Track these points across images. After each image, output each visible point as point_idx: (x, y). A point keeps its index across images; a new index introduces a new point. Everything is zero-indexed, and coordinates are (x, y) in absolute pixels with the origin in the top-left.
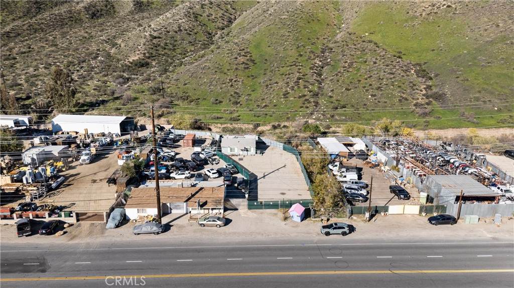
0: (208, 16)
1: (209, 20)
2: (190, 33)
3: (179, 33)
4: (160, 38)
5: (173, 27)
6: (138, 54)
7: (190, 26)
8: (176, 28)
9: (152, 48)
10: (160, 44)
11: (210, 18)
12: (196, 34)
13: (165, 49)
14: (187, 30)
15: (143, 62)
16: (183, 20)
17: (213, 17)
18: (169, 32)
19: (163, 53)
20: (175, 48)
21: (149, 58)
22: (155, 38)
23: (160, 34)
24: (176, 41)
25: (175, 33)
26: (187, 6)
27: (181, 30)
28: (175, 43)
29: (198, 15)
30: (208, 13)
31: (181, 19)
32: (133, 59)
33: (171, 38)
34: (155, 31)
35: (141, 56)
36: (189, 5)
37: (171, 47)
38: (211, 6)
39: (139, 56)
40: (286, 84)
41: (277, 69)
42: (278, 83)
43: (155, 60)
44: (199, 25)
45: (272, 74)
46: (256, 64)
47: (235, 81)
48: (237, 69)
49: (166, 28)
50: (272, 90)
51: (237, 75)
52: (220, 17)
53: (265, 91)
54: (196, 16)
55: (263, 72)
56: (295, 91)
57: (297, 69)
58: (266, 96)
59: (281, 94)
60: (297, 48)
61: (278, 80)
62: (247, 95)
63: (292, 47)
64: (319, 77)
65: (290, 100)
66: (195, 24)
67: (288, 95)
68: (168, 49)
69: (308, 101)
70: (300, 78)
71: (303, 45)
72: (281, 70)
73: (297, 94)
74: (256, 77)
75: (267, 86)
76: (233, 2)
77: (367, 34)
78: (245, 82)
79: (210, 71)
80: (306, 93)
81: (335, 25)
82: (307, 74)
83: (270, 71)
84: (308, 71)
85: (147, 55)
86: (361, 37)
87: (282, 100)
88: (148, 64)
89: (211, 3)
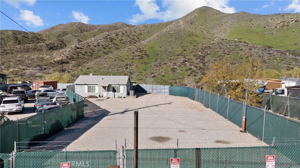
0: (120, 40)
1: (121, 42)
2: (106, 47)
3: (97, 47)
4: (82, 49)
5: (93, 43)
7: (107, 44)
8: (96, 44)
9: (74, 54)
10: (81, 52)
11: (122, 41)
12: (110, 48)
13: (84, 55)
14: (103, 46)
15: (65, 61)
16: (102, 40)
17: (124, 41)
18: (90, 46)
19: (82, 57)
20: (93, 55)
21: (70, 59)
22: (79, 48)
23: (83, 46)
24: (94, 51)
25: (94, 47)
26: (106, 34)
27: (99, 46)
28: (93, 53)
29: (113, 39)
30: (120, 39)
31: (100, 40)
32: (57, 59)
33: (91, 49)
34: (80, 45)
35: (65, 58)
36: (107, 34)
37: (89, 54)
38: (123, 35)
39: (63, 58)
40: (173, 64)
41: (166, 57)
42: (166, 64)
43: (74, 61)
44: (113, 44)
45: (162, 60)
46: (149, 56)
47: (130, 65)
48: (133, 58)
49: (88, 44)
50: (161, 67)
51: (133, 62)
52: (128, 41)
53: (155, 69)
54: (111, 40)
55: (155, 60)
56: (182, 67)
57: (183, 57)
58: (155, 71)
59: (169, 69)
60: (182, 47)
61: (166, 63)
62: (139, 73)
63: (178, 47)
64: (202, 61)
65: (177, 72)
66: (110, 43)
67: (175, 70)
68: (87, 55)
69: (195, 72)
70: (186, 61)
71: (186, 46)
72: (170, 58)
73: (184, 69)
74: (148, 63)
75: (157, 66)
76: (138, 35)
77: (236, 39)
78: (138, 66)
79: (111, 60)
80: (192, 68)
81: (209, 39)
82: (192, 59)
83: (160, 59)
84: (193, 57)
85: (70, 57)
86: (232, 41)
87: (170, 72)
88: (68, 63)
89: (123, 34)
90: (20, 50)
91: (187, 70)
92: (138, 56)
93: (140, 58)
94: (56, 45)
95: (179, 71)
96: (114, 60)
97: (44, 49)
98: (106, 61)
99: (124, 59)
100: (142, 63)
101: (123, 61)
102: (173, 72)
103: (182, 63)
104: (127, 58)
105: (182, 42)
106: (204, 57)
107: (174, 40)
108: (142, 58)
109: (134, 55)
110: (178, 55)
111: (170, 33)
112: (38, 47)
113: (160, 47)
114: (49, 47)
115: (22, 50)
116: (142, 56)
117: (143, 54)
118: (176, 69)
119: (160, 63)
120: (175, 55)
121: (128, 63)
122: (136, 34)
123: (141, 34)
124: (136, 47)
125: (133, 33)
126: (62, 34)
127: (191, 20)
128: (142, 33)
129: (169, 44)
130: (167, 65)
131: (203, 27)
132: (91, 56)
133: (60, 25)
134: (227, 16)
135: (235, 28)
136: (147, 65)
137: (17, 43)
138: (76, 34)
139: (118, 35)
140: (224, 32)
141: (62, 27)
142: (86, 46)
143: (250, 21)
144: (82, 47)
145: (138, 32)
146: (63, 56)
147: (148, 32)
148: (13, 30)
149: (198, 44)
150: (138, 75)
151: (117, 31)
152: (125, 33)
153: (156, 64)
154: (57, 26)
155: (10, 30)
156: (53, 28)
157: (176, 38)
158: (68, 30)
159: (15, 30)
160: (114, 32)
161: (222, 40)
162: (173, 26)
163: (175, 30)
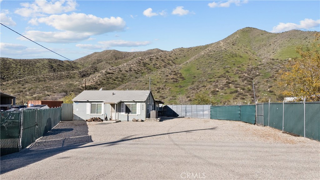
0: (154, 65)
1: (154, 67)
2: (138, 72)
3: (129, 72)
4: (113, 74)
5: (125, 68)
6: (91, 82)
7: (139, 68)
8: (127, 69)
9: (104, 80)
10: (112, 77)
11: (156, 66)
12: (143, 73)
13: (115, 80)
14: (136, 71)
15: (93, 87)
16: (135, 65)
17: (158, 66)
18: (121, 71)
19: (112, 83)
20: (124, 80)
21: (99, 85)
22: (109, 73)
24: (126, 77)
25: (126, 72)
26: (139, 58)
27: (131, 71)
28: (124, 78)
29: (147, 64)
30: (154, 63)
31: (133, 64)
32: (86, 85)
33: (122, 74)
34: (111, 70)
35: (94, 83)
36: (141, 58)
37: (120, 79)
38: (157, 60)
39: (92, 83)
40: (214, 86)
41: (205, 80)
42: (205, 87)
43: (104, 86)
44: (146, 69)
45: (200, 83)
46: (185, 79)
47: (163, 89)
48: (166, 82)
49: (120, 69)
50: (199, 90)
51: (165, 85)
52: (163, 66)
53: (191, 92)
54: (145, 64)
55: (191, 83)
56: (225, 90)
57: (225, 79)
58: (192, 95)
59: (209, 92)
60: (224, 68)
61: (205, 85)
62: (172, 97)
63: (219, 68)
64: (250, 83)
65: (219, 96)
66: (143, 68)
67: (217, 93)
68: (118, 81)
69: (243, 95)
70: (229, 83)
71: (229, 67)
72: (209, 80)
73: (228, 91)
74: (184, 87)
75: (194, 89)
76: (174, 59)
77: (290, 59)
78: (172, 89)
79: (141, 83)
80: (239, 90)
81: (256, 60)
82: (237, 81)
83: (198, 82)
84: (238, 79)
85: (99, 83)
86: (285, 60)
87: (210, 96)
88: (97, 89)
89: (158, 58)
90: (53, 78)
91: (232, 93)
92: (172, 79)
93: (174, 81)
94: (89, 72)
95: (222, 94)
96: (144, 84)
97: (77, 77)
98: (136, 85)
99: (156, 83)
100: (176, 87)
101: (154, 84)
102: (214, 95)
103: (225, 85)
104: (159, 81)
105: (224, 63)
106: (252, 79)
107: (214, 61)
108: (177, 81)
109: (167, 78)
110: (219, 77)
111: (209, 55)
112: (71, 74)
113: (198, 69)
114: (82, 74)
115: (54, 77)
116: (176, 79)
117: (178, 77)
118: (218, 91)
119: (198, 86)
120: (215, 77)
121: (160, 87)
122: (171, 59)
123: (176, 58)
124: (171, 70)
125: (168, 58)
126: (96, 62)
127: (233, 41)
128: (178, 58)
129: (209, 65)
130: (207, 87)
131: (248, 49)
132: (122, 81)
133: (96, 53)
134: (275, 35)
135: (286, 47)
136: (182, 88)
137: (52, 71)
138: (110, 62)
139: (152, 60)
140: (273, 52)
141: (97, 55)
142: (117, 72)
143: (305, 39)
144: (113, 72)
145: (174, 57)
146: (92, 81)
147: (184, 56)
148: (49, 59)
149: (242, 65)
150: (171, 99)
151: (151, 55)
152: (159, 58)
153: (193, 87)
154: (92, 55)
155: (46, 59)
156: (88, 57)
157: (217, 59)
158: (103, 58)
159: (51, 59)
160: (148, 56)
161: (272, 60)
162: (213, 48)
163: (214, 51)
